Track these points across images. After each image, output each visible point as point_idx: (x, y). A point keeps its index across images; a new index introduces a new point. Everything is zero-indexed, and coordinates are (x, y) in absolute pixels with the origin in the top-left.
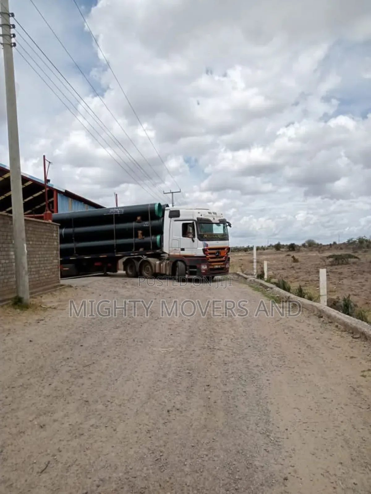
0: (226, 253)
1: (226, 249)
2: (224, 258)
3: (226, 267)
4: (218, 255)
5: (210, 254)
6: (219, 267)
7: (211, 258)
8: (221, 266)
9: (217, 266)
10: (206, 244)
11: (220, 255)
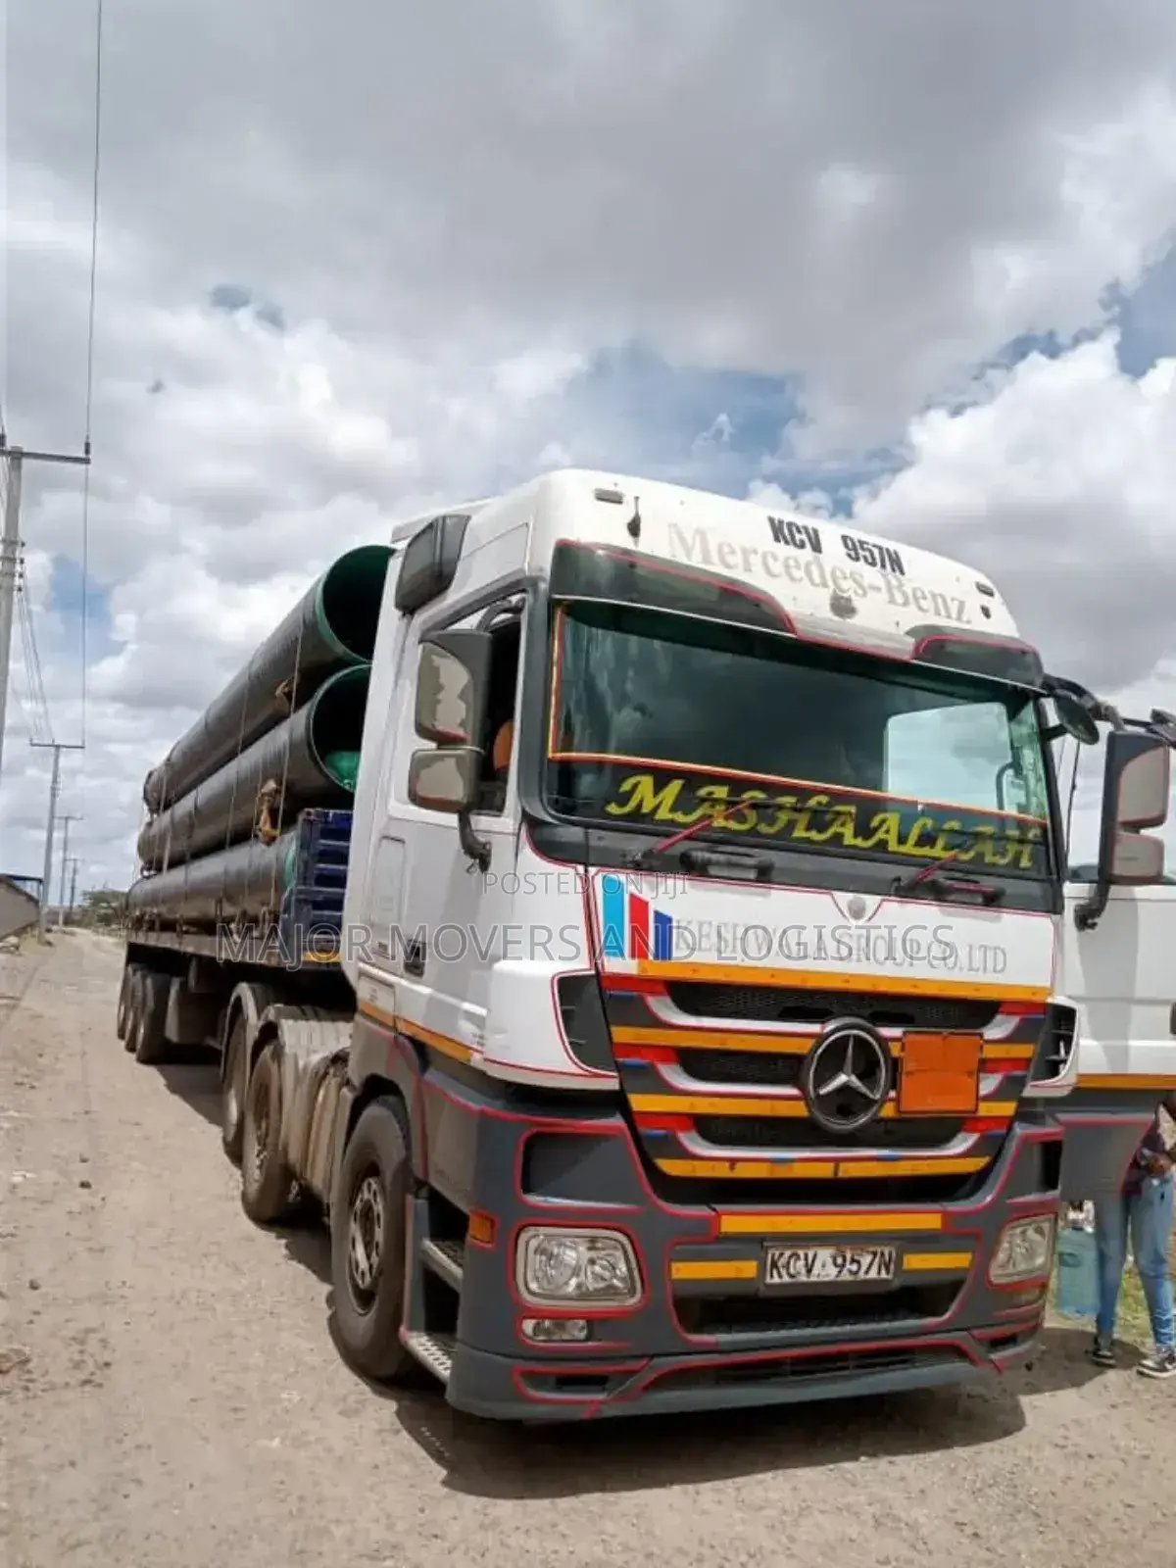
0: (989, 1084)
1: (998, 1029)
2: (962, 1143)
3: (997, 1274)
4: (847, 1102)
5: (701, 1063)
6: (869, 1269)
7: (717, 1129)
8: (899, 1262)
9: (830, 1261)
10: (639, 906)
11: (884, 1100)
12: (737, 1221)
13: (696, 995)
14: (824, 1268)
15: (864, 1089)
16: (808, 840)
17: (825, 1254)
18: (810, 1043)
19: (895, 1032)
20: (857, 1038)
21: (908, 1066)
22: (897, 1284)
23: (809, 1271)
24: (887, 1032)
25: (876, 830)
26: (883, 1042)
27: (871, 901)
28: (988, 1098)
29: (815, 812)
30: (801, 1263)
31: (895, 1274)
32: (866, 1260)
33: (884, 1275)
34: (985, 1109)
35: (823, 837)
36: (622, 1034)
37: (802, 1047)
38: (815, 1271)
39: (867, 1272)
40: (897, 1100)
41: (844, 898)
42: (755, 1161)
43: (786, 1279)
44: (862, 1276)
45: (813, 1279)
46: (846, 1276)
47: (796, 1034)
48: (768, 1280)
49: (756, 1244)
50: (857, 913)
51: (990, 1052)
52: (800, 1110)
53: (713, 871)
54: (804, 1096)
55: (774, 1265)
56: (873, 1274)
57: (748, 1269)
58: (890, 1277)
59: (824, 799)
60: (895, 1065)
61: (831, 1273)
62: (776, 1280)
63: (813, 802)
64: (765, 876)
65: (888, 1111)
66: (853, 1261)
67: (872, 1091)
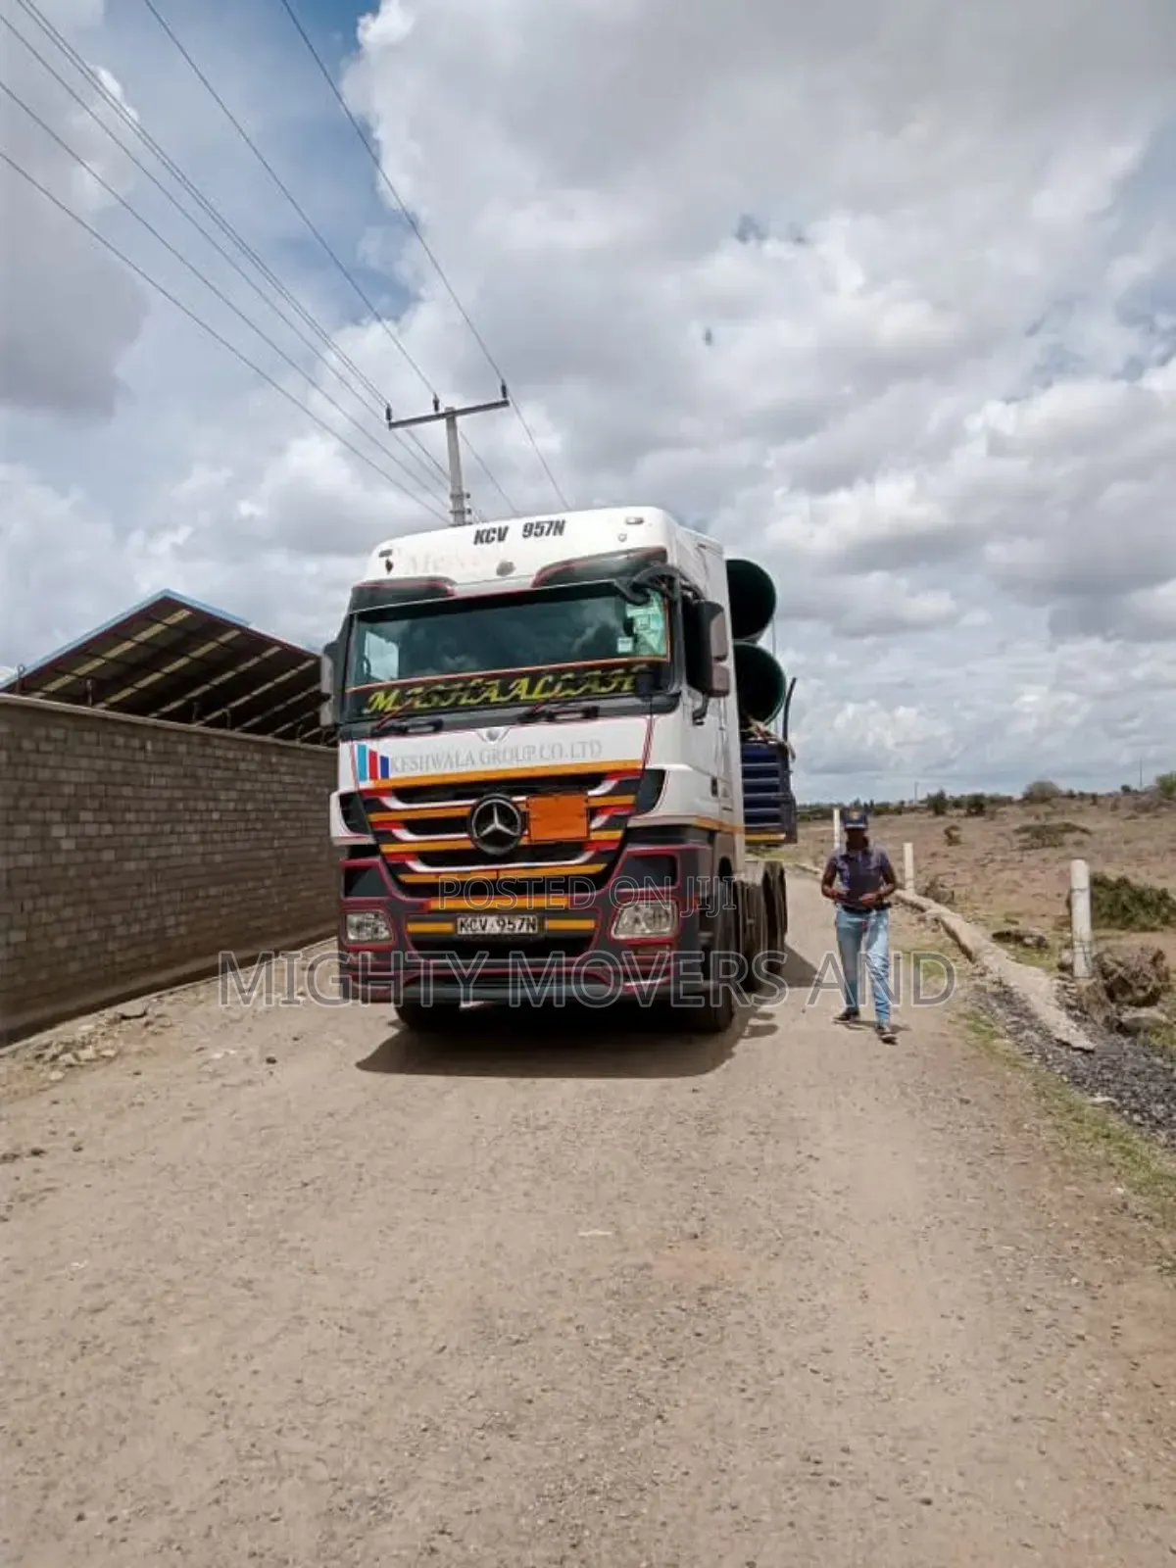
2: (584, 857)
4: (497, 839)
5: (417, 826)
8: (541, 924)
9: (495, 924)
10: (373, 755)
11: (522, 835)
12: (438, 904)
13: (407, 793)
14: (493, 926)
15: (507, 831)
16: (469, 705)
17: (492, 920)
18: (468, 810)
19: (522, 798)
20: (498, 804)
21: (533, 816)
22: (542, 936)
23: (484, 928)
24: (516, 799)
25: (511, 691)
26: (515, 804)
27: (501, 729)
28: (595, 830)
29: (474, 688)
30: (478, 924)
31: (539, 929)
32: (518, 923)
33: (531, 931)
34: (594, 836)
35: (479, 700)
36: (374, 817)
37: (465, 812)
38: (488, 927)
39: (520, 928)
40: (529, 835)
41: (484, 731)
42: (449, 873)
43: (470, 932)
44: (517, 931)
45: (487, 932)
46: (506, 931)
47: (461, 806)
48: (459, 932)
49: (450, 915)
50: (492, 737)
51: (595, 803)
52: (469, 845)
53: (411, 731)
54: (471, 839)
55: (462, 925)
56: (524, 930)
57: (447, 927)
58: (536, 931)
59: (480, 681)
60: (525, 815)
61: (497, 930)
62: (464, 932)
63: (473, 684)
64: (438, 727)
65: (524, 841)
66: (509, 923)
67: (515, 831)
